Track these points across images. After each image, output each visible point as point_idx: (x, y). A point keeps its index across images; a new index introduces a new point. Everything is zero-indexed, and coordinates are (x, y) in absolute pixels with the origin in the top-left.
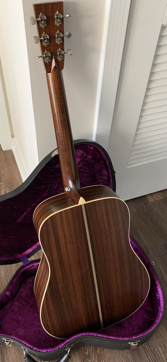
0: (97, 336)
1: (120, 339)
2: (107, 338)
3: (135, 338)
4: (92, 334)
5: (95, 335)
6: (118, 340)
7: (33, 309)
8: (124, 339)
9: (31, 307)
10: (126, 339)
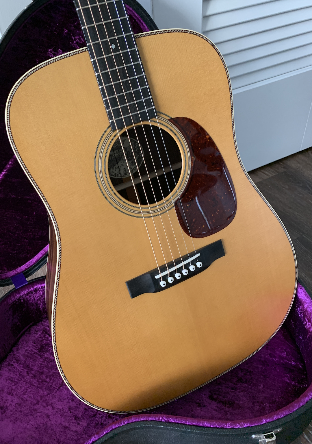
0: (168, 422)
1: (228, 426)
2: (193, 425)
3: (268, 420)
4: (157, 419)
5: (163, 421)
6: (222, 428)
7: (38, 381)
8: (238, 426)
9: (34, 376)
10: (243, 426)
